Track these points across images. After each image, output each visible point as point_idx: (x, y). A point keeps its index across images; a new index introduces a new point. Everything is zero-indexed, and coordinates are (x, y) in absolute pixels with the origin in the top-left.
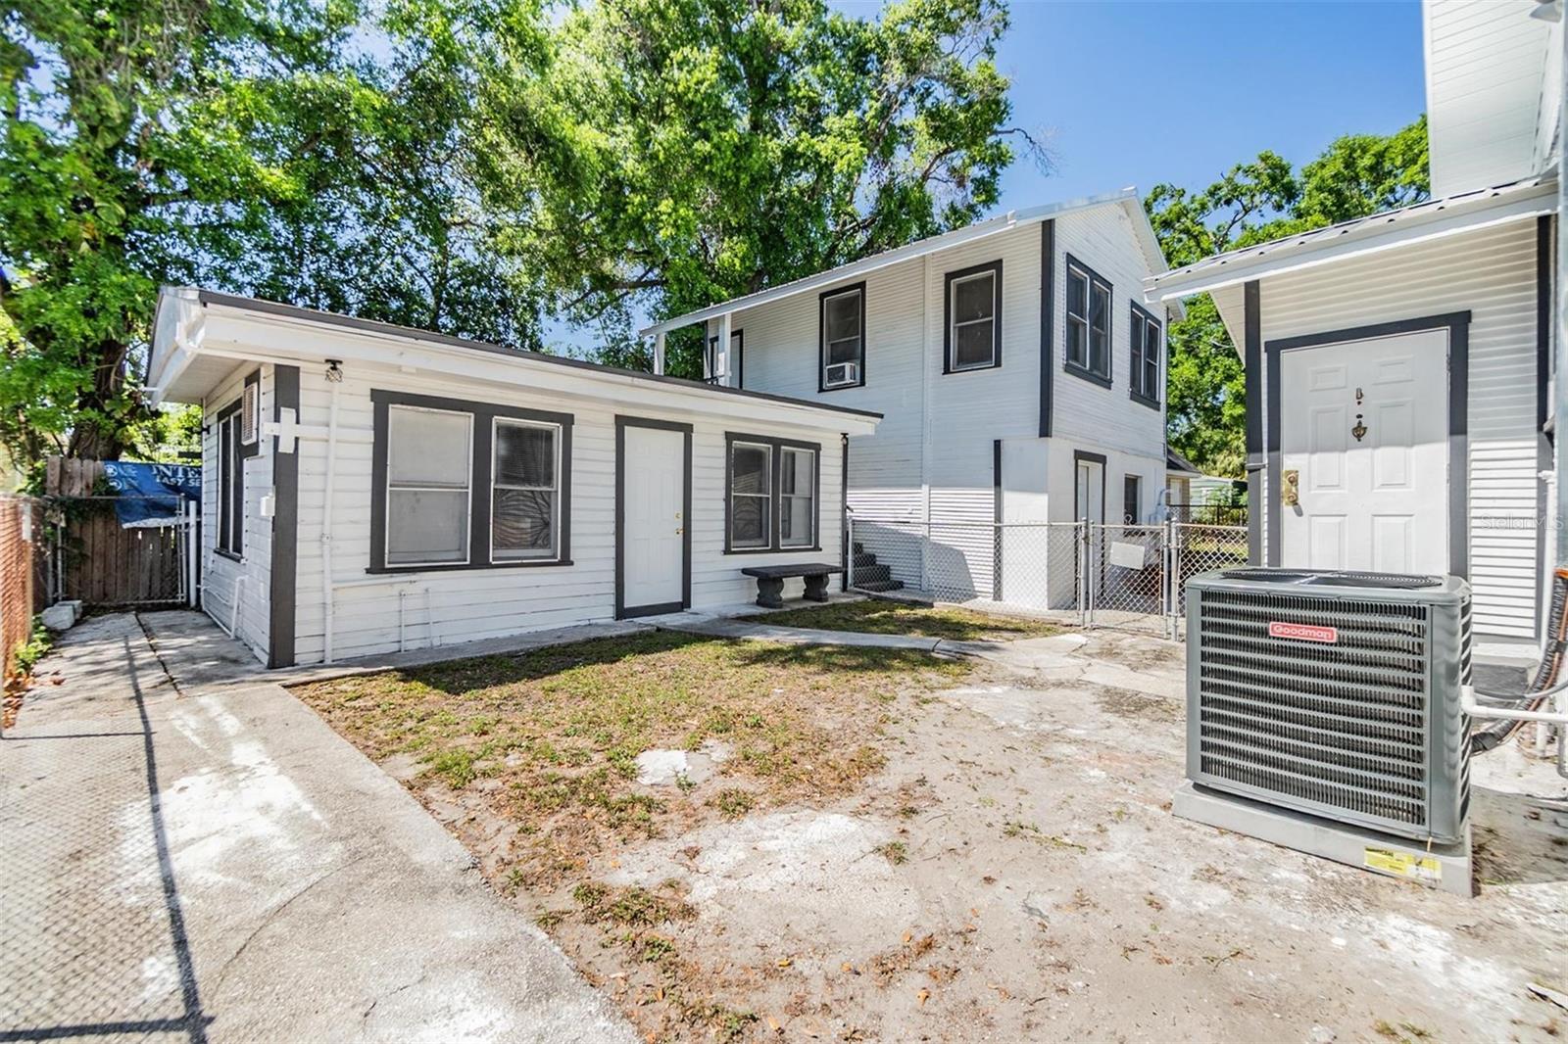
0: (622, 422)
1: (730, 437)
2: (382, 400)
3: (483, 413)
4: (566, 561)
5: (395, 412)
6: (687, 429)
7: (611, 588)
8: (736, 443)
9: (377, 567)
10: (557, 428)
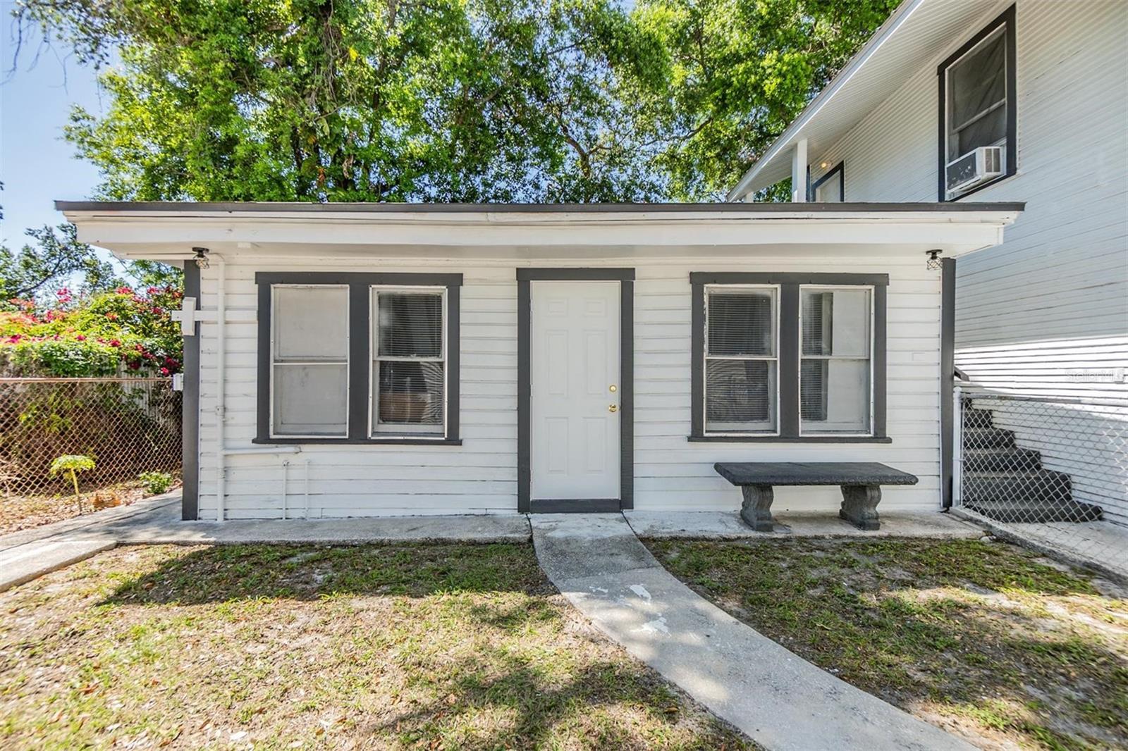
0: (525, 277)
1: (698, 280)
2: (265, 281)
3: (359, 284)
4: (453, 439)
5: (277, 291)
6: (626, 277)
7: (513, 474)
8: (710, 288)
9: (263, 437)
10: (442, 290)
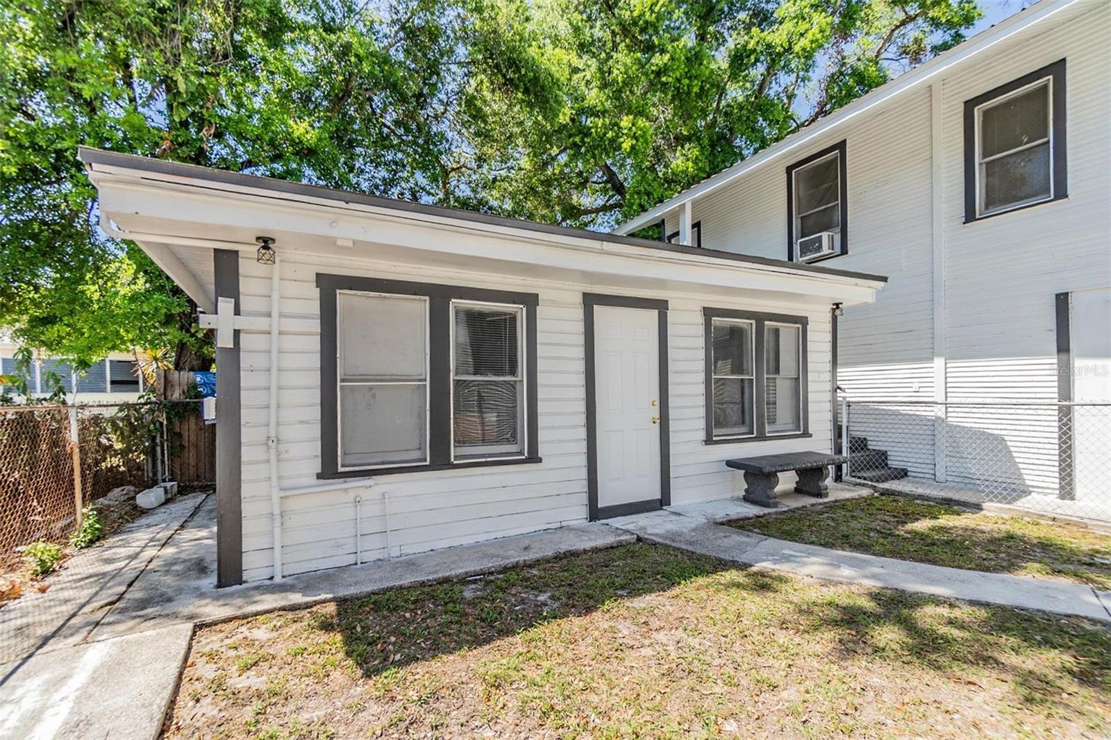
0: (590, 301)
1: (709, 313)
2: (329, 285)
3: (439, 295)
4: (534, 458)
5: (343, 298)
6: (661, 306)
7: (583, 486)
8: (716, 320)
9: (329, 471)
10: (520, 310)
